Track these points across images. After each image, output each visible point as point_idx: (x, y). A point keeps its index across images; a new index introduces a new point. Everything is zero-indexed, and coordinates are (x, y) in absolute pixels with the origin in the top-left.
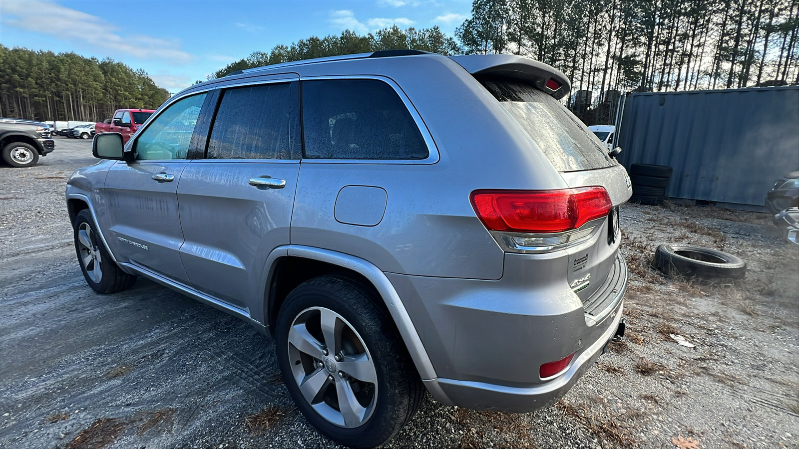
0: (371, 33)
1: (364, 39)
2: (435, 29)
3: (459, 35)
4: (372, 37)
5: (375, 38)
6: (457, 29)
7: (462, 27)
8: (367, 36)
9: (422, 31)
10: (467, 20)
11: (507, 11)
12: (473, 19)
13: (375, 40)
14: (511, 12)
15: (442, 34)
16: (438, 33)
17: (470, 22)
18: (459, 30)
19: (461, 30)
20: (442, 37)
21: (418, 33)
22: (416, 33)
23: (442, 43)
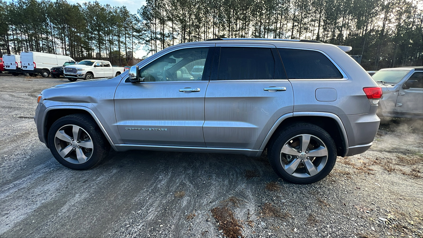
0: (78, 3)
1: (74, 6)
2: (123, 7)
3: (140, 14)
4: (80, 6)
5: (82, 6)
6: (138, 9)
7: (141, 9)
8: (76, 5)
9: (115, 7)
10: (143, 6)
11: (164, 5)
12: (147, 6)
13: (82, 8)
14: (167, 6)
15: (128, 11)
16: (126, 10)
17: (145, 7)
18: (140, 10)
19: (141, 11)
20: (128, 12)
21: (112, 8)
22: (111, 8)
23: (129, 17)
